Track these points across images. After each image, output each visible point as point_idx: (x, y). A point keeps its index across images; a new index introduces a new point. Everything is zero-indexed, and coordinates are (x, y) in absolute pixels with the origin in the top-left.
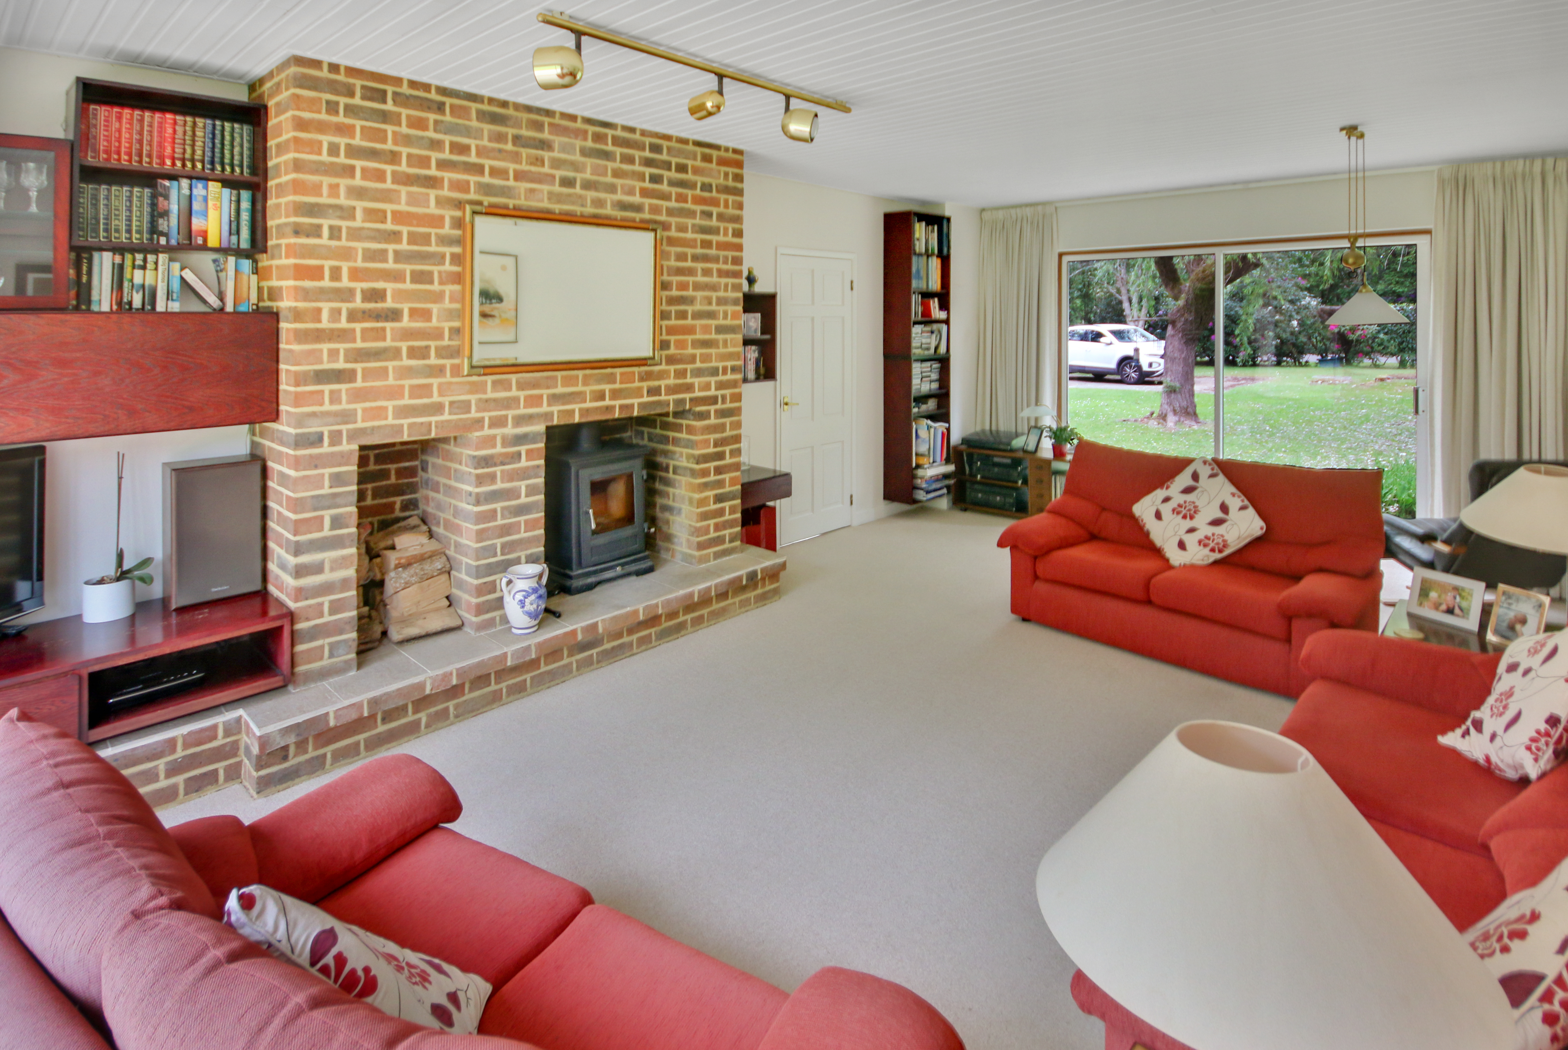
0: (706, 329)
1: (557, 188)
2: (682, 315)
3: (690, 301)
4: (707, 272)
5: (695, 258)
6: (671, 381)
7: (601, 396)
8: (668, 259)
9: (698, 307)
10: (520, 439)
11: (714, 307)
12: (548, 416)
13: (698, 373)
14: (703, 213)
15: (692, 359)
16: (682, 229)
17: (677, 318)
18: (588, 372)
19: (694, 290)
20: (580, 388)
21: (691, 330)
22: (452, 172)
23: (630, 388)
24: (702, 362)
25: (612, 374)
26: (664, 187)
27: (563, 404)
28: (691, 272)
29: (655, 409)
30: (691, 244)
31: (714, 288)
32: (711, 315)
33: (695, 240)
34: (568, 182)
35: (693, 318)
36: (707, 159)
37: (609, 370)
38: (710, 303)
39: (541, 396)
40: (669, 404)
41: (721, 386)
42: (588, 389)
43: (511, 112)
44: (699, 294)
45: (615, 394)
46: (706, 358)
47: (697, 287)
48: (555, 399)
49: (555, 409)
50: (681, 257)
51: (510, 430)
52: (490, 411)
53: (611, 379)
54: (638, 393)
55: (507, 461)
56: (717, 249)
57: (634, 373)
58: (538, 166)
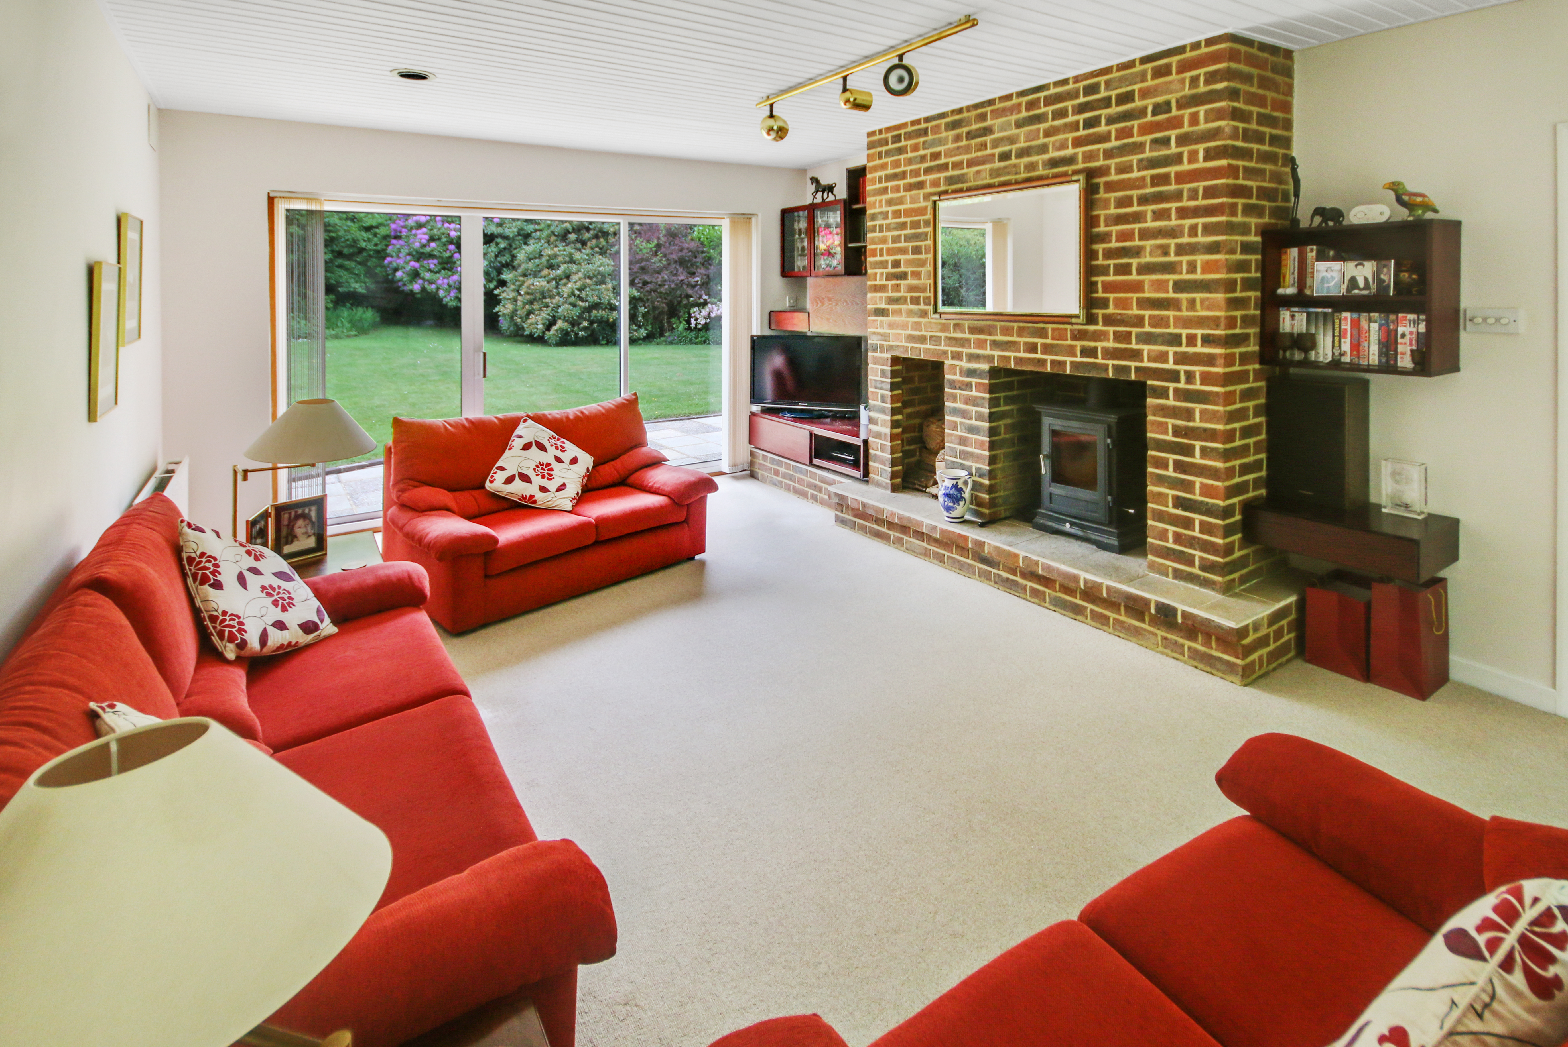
0: (1160, 286)
1: (997, 164)
2: (1124, 269)
3: (1137, 252)
4: (1159, 215)
5: (1144, 200)
6: (1111, 344)
7: (1033, 348)
8: (1107, 207)
9: (1147, 259)
10: (971, 373)
11: (1172, 258)
12: (990, 359)
13: (1148, 339)
14: (1155, 142)
15: (1139, 321)
16: (1124, 169)
17: (1116, 273)
18: (1021, 325)
19: (1140, 239)
20: (1014, 338)
21: (1137, 287)
22: (931, 174)
23: (1062, 345)
24: (1152, 325)
25: (1043, 328)
26: (1103, 128)
27: (1002, 350)
28: (1137, 217)
29: (1090, 372)
30: (1139, 183)
31: (1172, 233)
32: (1169, 268)
33: (1143, 178)
34: (1005, 156)
35: (1139, 272)
36: (1159, 72)
37: (1041, 325)
38: (1166, 254)
39: (986, 341)
40: (1107, 370)
41: (1181, 359)
42: (1022, 340)
43: (965, 114)
44: (1149, 244)
45: (1047, 349)
46: (1158, 322)
47: (1145, 234)
48: (995, 344)
49: (996, 353)
50: (1125, 202)
51: (965, 364)
52: (952, 347)
53: (1042, 333)
54: (1071, 351)
55: (963, 387)
56: (1177, 182)
57: (1066, 330)
58: (983, 150)
